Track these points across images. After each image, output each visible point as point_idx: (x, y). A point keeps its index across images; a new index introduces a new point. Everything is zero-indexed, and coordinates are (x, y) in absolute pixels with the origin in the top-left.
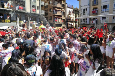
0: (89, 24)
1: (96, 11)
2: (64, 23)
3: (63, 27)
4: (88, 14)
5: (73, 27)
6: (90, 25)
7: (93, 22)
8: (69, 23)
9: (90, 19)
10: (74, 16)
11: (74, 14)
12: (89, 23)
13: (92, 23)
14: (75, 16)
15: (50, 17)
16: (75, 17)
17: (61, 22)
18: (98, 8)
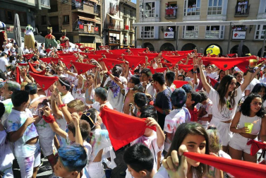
0: (159, 39)
1: (175, 11)
2: (99, 35)
3: (98, 45)
4: (157, 16)
5: (120, 46)
6: (159, 42)
7: (166, 35)
8: (111, 34)
9: (162, 29)
10: (121, 17)
11: (122, 14)
12: (157, 38)
13: (165, 37)
14: (124, 17)
15: (64, 16)
16: (123, 20)
17: (93, 32)
18: (178, 4)
